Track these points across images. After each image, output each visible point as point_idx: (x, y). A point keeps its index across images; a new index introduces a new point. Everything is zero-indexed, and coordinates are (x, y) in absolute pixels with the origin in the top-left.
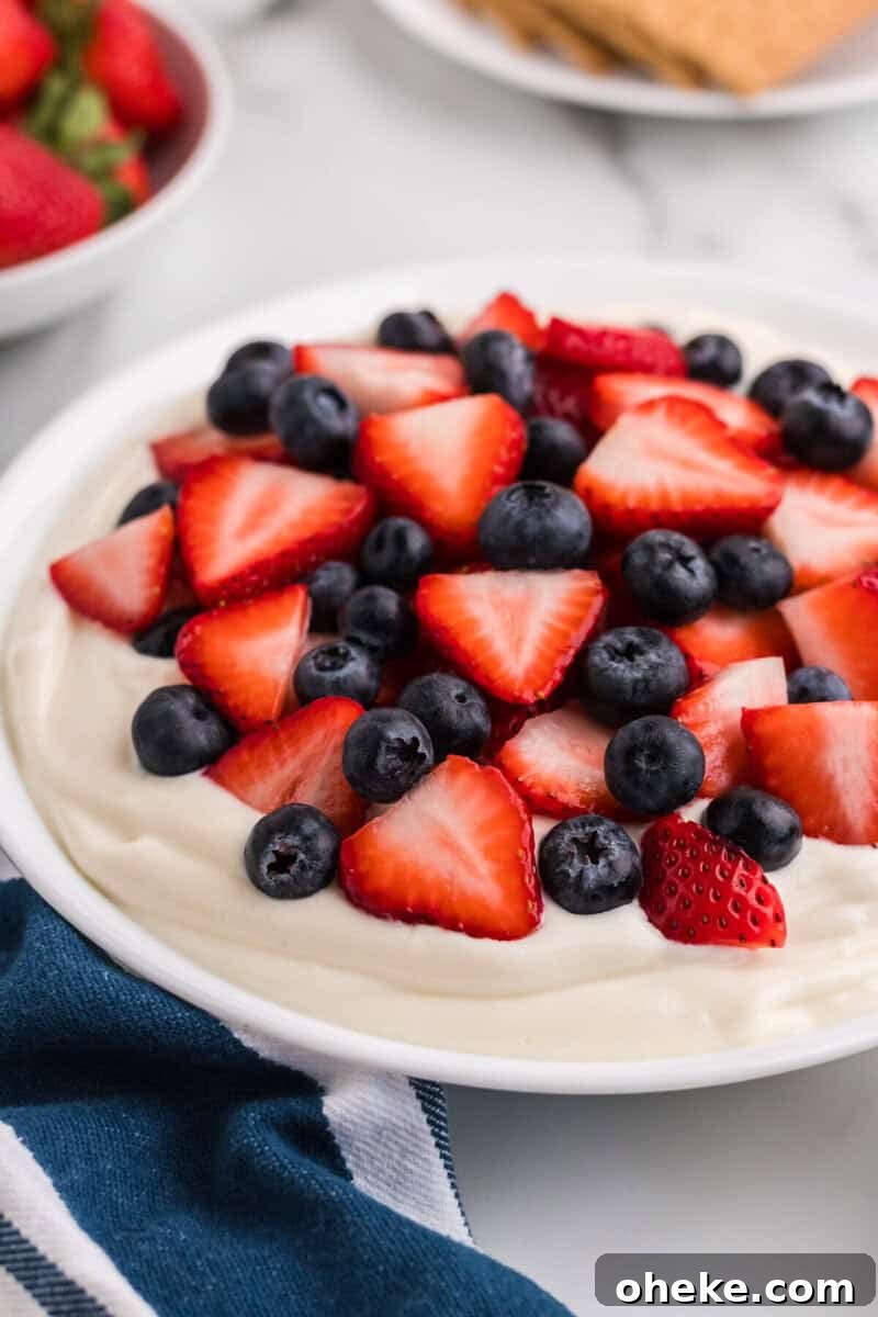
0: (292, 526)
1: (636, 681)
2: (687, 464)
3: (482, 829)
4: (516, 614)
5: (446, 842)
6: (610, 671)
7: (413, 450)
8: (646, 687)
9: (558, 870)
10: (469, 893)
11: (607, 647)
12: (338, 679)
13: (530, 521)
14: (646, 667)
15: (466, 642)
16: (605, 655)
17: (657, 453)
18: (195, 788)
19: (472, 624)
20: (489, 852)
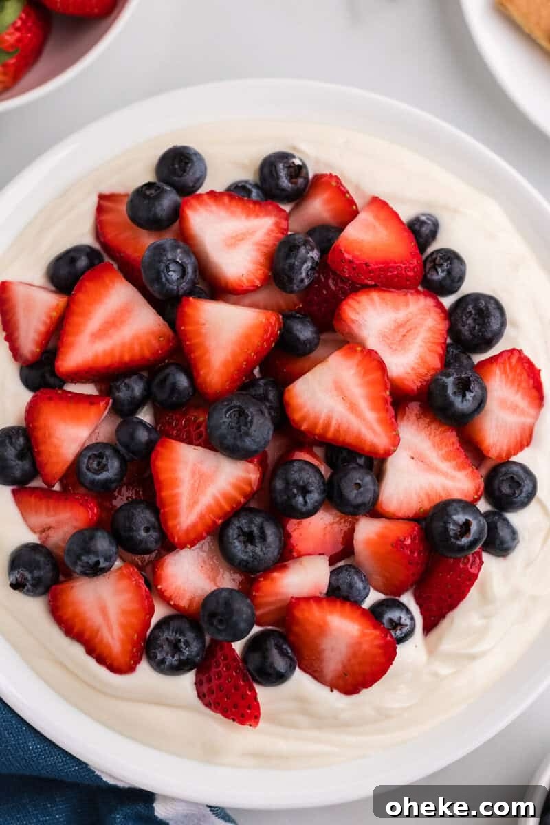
1: (243, 560)
2: (353, 408)
3: (124, 613)
4: (202, 480)
5: (104, 611)
6: (232, 547)
8: (246, 566)
9: (153, 651)
11: (240, 528)
12: (94, 480)
13: (228, 437)
14: (251, 555)
15: (165, 494)
16: (236, 532)
17: (340, 390)
19: (175, 483)
20: (123, 627)
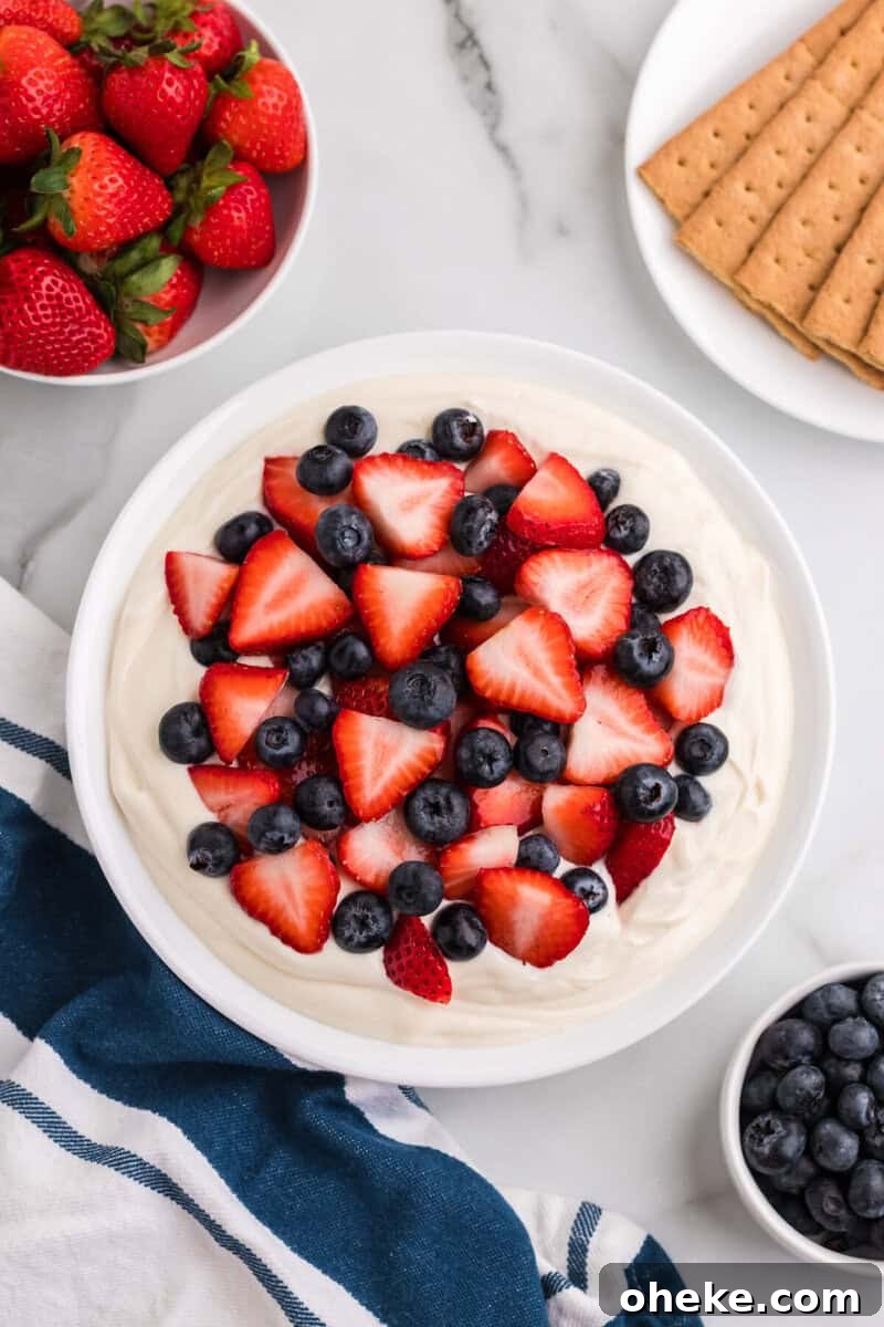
0: (299, 616)
1: (429, 832)
2: (537, 673)
3: (309, 889)
4: (384, 752)
5: (288, 889)
6: (419, 819)
7: (385, 596)
8: (433, 838)
9: (340, 929)
10: (290, 920)
11: (426, 800)
12: (275, 755)
13: (412, 707)
14: (438, 826)
15: (348, 767)
16: (422, 803)
17: (523, 655)
18: (177, 775)
19: (357, 755)
20: (308, 903)
